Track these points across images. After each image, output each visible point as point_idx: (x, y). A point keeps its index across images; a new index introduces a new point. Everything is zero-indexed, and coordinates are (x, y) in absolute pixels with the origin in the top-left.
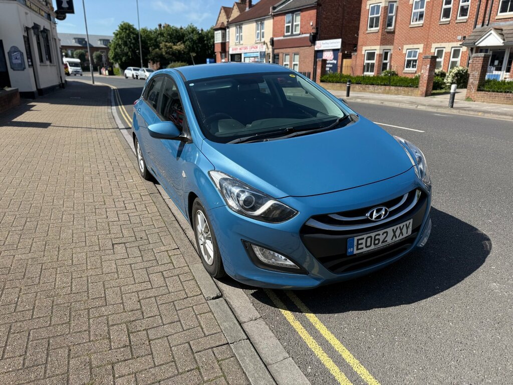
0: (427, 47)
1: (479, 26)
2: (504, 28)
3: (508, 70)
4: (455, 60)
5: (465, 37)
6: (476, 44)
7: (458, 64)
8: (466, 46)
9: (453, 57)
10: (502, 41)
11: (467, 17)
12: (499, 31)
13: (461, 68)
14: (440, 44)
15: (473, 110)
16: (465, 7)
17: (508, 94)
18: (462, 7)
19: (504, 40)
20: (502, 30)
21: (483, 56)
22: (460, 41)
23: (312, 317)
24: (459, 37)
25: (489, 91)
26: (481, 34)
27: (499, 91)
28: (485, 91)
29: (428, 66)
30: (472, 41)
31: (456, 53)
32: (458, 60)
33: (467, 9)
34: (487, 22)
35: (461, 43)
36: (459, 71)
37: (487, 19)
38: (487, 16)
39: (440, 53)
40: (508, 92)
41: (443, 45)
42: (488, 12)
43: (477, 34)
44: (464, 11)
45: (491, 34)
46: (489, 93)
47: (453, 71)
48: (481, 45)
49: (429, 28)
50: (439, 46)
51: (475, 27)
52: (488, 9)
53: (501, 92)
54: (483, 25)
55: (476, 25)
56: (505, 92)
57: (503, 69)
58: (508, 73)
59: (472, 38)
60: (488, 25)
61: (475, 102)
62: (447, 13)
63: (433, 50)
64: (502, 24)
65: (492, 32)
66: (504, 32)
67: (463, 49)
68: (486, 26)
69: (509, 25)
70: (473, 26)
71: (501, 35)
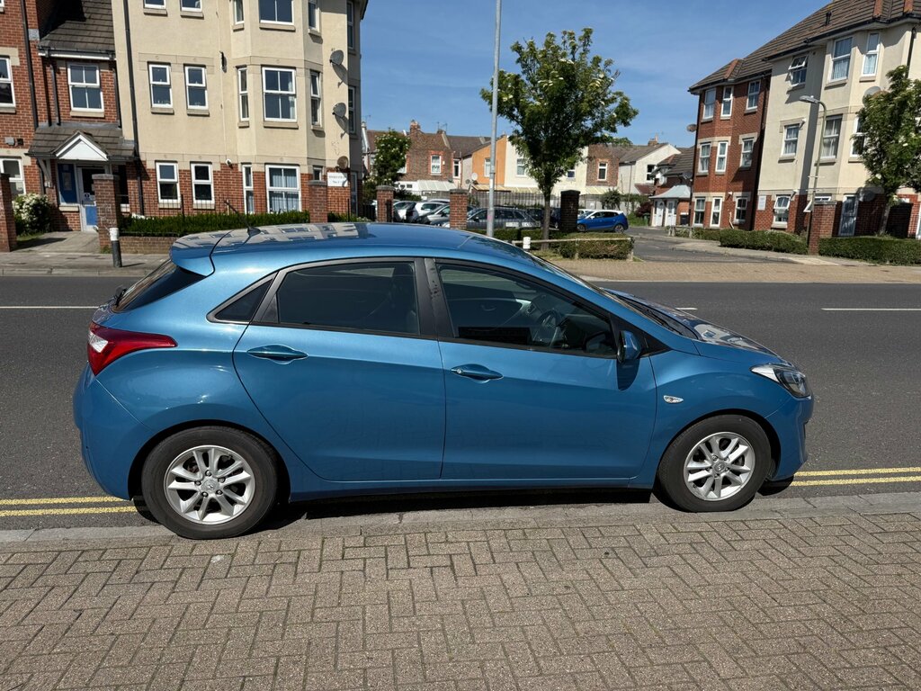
1: (44, 124)
2: (95, 133)
3: (123, 200)
4: (12, 180)
5: (21, 141)
6: (57, 155)
7: (22, 186)
8: (35, 158)
10: (105, 156)
11: (14, 105)
12: (88, 135)
16: (3, 87)
19: (106, 153)
20: (93, 135)
21: (112, 179)
22: (13, 146)
24: (10, 140)
25: (140, 235)
26: (67, 139)
27: (156, 233)
28: (131, 235)
30: (49, 150)
31: (10, 168)
32: (19, 180)
33: (9, 90)
34: (56, 119)
36: (36, 201)
37: (54, 113)
38: (53, 108)
42: (53, 102)
43: (49, 137)
44: (5, 94)
45: (80, 140)
46: (141, 238)
48: (66, 157)
51: (36, 125)
52: (52, 97)
53: (160, 235)
54: (50, 124)
55: (36, 121)
56: (166, 236)
58: (125, 205)
59: (42, 143)
60: (59, 124)
64: (89, 126)
65: (81, 137)
66: (99, 139)
67: (25, 162)
68: (57, 126)
69: (99, 129)
70: (31, 123)
71: (96, 143)
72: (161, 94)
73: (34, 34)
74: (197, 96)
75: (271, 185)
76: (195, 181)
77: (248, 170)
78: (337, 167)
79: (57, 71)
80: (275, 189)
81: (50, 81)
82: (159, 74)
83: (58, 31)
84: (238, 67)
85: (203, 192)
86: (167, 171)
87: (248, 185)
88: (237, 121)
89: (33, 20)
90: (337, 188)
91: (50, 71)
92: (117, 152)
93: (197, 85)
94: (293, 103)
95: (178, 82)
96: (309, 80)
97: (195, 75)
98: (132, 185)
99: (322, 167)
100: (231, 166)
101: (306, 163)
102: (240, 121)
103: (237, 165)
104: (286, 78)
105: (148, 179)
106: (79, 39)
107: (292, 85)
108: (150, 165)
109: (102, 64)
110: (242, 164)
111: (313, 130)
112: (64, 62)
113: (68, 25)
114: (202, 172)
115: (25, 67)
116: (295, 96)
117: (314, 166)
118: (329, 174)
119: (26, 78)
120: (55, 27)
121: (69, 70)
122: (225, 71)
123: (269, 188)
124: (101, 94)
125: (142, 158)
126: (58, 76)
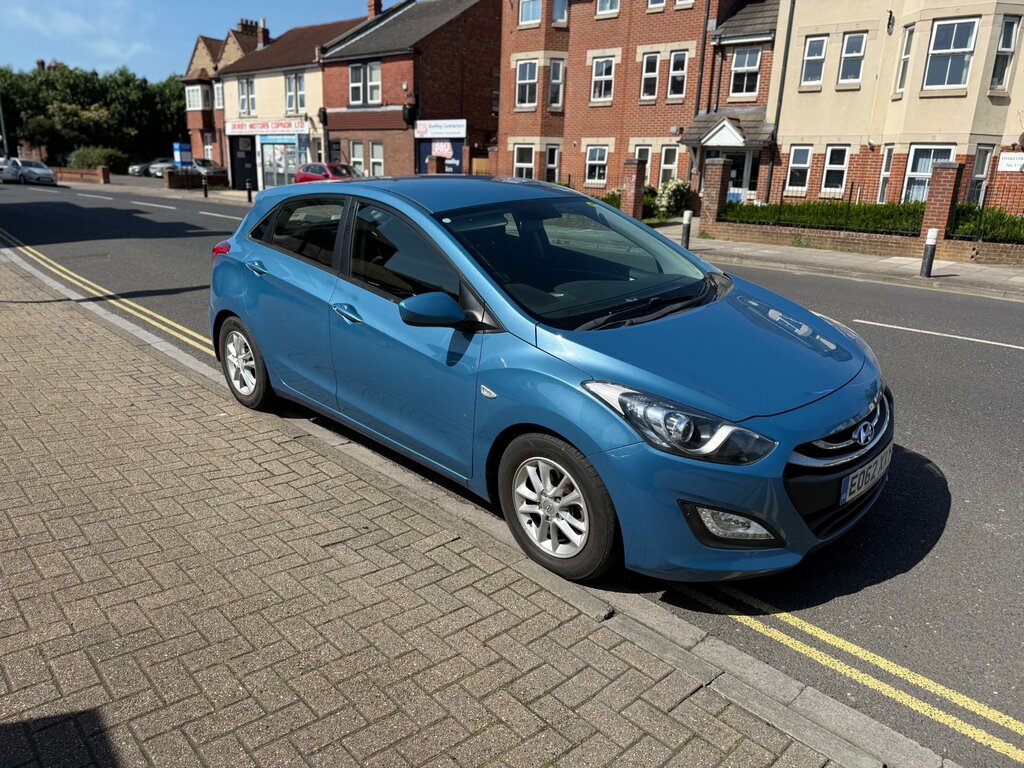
0: (622, 143)
1: (703, 112)
2: (741, 118)
3: (753, 187)
4: (668, 167)
5: (682, 129)
6: (702, 141)
7: (675, 173)
8: (687, 145)
9: (666, 163)
10: (742, 140)
11: (683, 96)
12: (735, 121)
13: (680, 182)
14: (642, 138)
15: (721, 254)
16: (679, 79)
17: (764, 226)
18: (674, 78)
19: (744, 137)
20: (738, 120)
21: (722, 163)
22: (675, 135)
23: (785, 617)
24: (673, 129)
25: (735, 222)
26: (709, 126)
27: (750, 221)
28: (728, 221)
29: (634, 176)
30: (696, 137)
31: (670, 156)
32: (674, 167)
33: (683, 81)
34: (714, 106)
35: (678, 139)
36: (678, 186)
37: (714, 101)
38: (714, 95)
39: (643, 153)
40: (764, 224)
41: (648, 140)
42: (715, 90)
43: (702, 124)
44: (677, 86)
45: (724, 126)
46: (735, 225)
47: (669, 186)
48: (709, 143)
49: (623, 110)
50: (641, 143)
51: (697, 113)
52: (715, 85)
53: (754, 223)
54: (708, 111)
55: (697, 109)
56: (760, 223)
57: (744, 184)
58: (753, 192)
59: (695, 130)
60: (716, 111)
61: (715, 240)
62: (650, 86)
63: (631, 149)
64: (737, 111)
65: (726, 123)
66: (742, 124)
67: (682, 149)
68: (714, 113)
69: (748, 114)
70: (693, 112)
71: (739, 128)
72: (813, 70)
73: (712, 23)
74: (851, 68)
75: (914, 169)
76: (828, 166)
77: (890, 151)
78: (1014, 145)
79: (724, 58)
80: (917, 175)
81: (717, 68)
82: (816, 48)
83: (734, 18)
84: (906, 27)
85: (834, 179)
86: (801, 156)
87: (887, 170)
88: (892, 93)
89: (714, 10)
90: (1011, 174)
91: (719, 58)
92: (754, 137)
93: (855, 54)
94: (969, 62)
95: (833, 54)
96: (999, 30)
97: (855, 44)
98: (764, 170)
99: (993, 145)
100: (872, 148)
101: (967, 140)
102: (895, 93)
103: (880, 146)
104: (965, 31)
105: (779, 164)
106: (751, 22)
107: (972, 41)
108: (784, 150)
109: (765, 45)
110: (886, 145)
111: (991, 97)
112: (732, 48)
113: (749, 8)
114: (838, 156)
115: (699, 58)
116: (971, 53)
117: (979, 144)
118: (1004, 155)
119: (698, 69)
120: (734, 14)
121: (735, 55)
122: (890, 34)
123: (909, 173)
124: (759, 76)
125: (779, 143)
126: (724, 62)
